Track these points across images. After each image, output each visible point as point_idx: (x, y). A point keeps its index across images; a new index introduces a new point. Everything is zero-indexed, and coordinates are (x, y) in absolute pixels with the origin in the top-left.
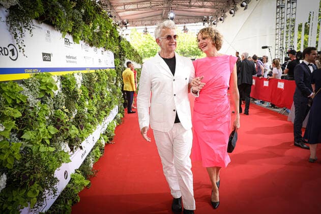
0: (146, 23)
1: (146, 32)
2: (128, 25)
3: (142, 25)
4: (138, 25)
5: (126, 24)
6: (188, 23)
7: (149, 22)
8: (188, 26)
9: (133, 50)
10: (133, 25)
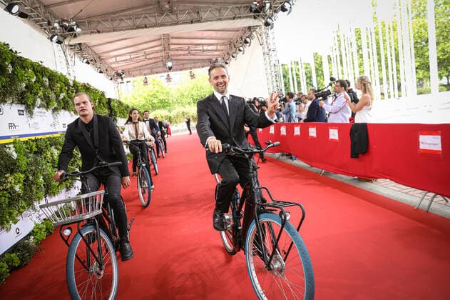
0: (145, 72)
1: (146, 83)
2: (123, 76)
3: (140, 74)
4: (137, 75)
5: (121, 75)
6: (195, 67)
7: (149, 71)
8: (195, 71)
9: (128, 107)
10: (130, 75)
